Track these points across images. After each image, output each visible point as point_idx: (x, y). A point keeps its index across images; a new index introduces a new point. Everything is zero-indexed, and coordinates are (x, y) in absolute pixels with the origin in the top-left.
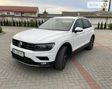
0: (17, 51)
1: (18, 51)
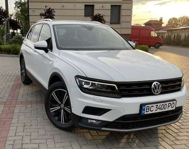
0: (159, 104)
1: (162, 104)
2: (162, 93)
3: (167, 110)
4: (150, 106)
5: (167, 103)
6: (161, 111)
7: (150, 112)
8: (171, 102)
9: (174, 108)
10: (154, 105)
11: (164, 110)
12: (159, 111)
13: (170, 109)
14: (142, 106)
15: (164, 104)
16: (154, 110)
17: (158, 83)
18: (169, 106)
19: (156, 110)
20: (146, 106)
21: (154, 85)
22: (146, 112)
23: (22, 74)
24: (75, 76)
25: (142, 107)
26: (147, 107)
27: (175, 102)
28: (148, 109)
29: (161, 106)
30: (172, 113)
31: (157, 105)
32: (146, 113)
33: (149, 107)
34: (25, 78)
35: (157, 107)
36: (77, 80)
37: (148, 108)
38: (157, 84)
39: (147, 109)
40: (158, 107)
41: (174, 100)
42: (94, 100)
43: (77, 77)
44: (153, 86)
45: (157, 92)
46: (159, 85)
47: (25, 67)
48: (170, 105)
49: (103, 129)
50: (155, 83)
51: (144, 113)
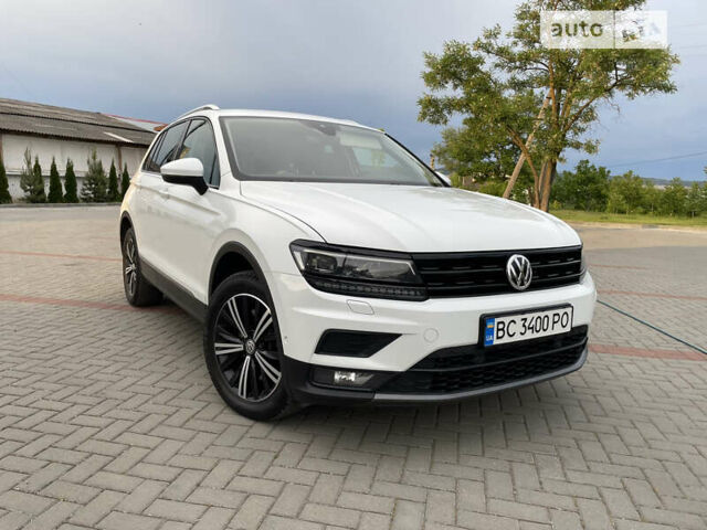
0: (529, 316)
1: (536, 315)
2: (534, 287)
3: (549, 333)
4: (507, 320)
5: (550, 313)
6: (536, 335)
7: (506, 340)
8: (561, 312)
9: (568, 329)
10: (518, 318)
11: (542, 334)
12: (530, 335)
13: (558, 330)
14: (485, 320)
15: (542, 314)
16: (517, 333)
17: (524, 258)
18: (554, 323)
19: (522, 334)
20: (497, 320)
21: (514, 264)
22: (498, 338)
23: (127, 277)
24: (292, 243)
25: (486, 325)
26: (499, 323)
27: (569, 310)
28: (503, 329)
29: (533, 323)
30: (564, 345)
31: (525, 320)
32: (496, 342)
33: (503, 323)
34: (137, 287)
35: (524, 326)
36: (298, 255)
37: (501, 326)
38: (520, 260)
39: (498, 330)
40: (527, 324)
41: (568, 305)
42: (350, 308)
43: (297, 244)
44: (510, 266)
45: (522, 284)
46: (526, 263)
47: (136, 253)
48: (556, 318)
49: (378, 396)
50: (514, 258)
51: (492, 341)
